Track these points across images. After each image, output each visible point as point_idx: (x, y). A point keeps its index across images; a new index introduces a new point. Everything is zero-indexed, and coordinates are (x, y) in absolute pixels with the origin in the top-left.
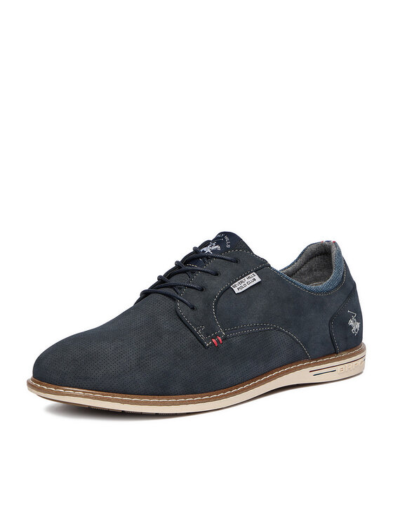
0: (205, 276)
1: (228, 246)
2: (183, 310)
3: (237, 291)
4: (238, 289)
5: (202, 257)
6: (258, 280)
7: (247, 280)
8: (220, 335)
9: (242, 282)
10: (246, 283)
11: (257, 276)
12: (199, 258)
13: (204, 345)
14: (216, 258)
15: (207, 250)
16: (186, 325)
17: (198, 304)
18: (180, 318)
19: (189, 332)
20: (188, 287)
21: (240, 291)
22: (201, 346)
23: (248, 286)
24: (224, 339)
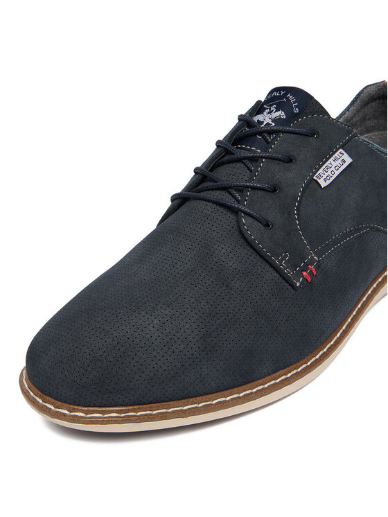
0: (275, 167)
1: (296, 111)
2: (253, 230)
3: (323, 184)
4: (325, 180)
5: (261, 133)
6: (349, 160)
7: (334, 164)
8: (311, 262)
9: (328, 168)
10: (333, 169)
11: (345, 154)
12: (255, 134)
13: (293, 286)
14: (284, 132)
15: (265, 118)
16: (262, 257)
17: (274, 216)
18: (250, 244)
19: (268, 266)
20: (254, 188)
21: (328, 182)
22: (290, 287)
23: (337, 173)
24: (318, 267)
